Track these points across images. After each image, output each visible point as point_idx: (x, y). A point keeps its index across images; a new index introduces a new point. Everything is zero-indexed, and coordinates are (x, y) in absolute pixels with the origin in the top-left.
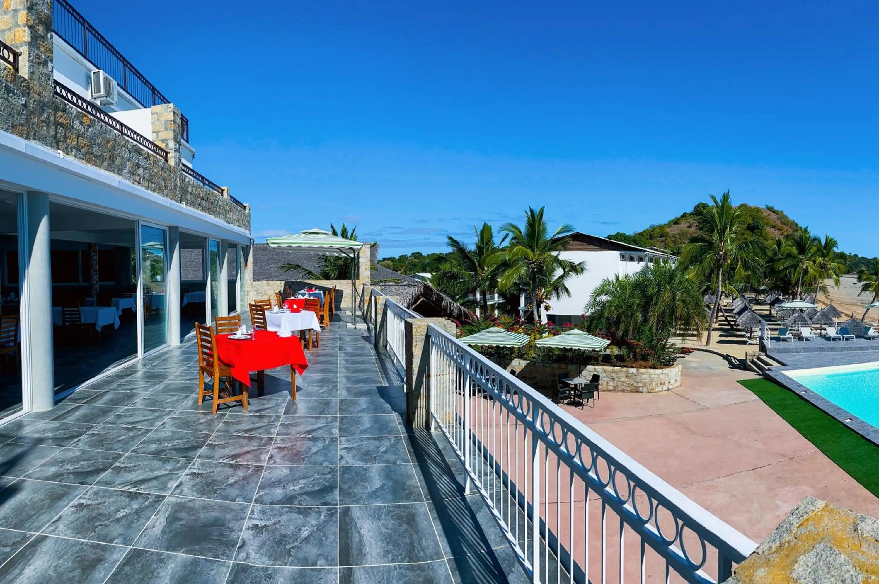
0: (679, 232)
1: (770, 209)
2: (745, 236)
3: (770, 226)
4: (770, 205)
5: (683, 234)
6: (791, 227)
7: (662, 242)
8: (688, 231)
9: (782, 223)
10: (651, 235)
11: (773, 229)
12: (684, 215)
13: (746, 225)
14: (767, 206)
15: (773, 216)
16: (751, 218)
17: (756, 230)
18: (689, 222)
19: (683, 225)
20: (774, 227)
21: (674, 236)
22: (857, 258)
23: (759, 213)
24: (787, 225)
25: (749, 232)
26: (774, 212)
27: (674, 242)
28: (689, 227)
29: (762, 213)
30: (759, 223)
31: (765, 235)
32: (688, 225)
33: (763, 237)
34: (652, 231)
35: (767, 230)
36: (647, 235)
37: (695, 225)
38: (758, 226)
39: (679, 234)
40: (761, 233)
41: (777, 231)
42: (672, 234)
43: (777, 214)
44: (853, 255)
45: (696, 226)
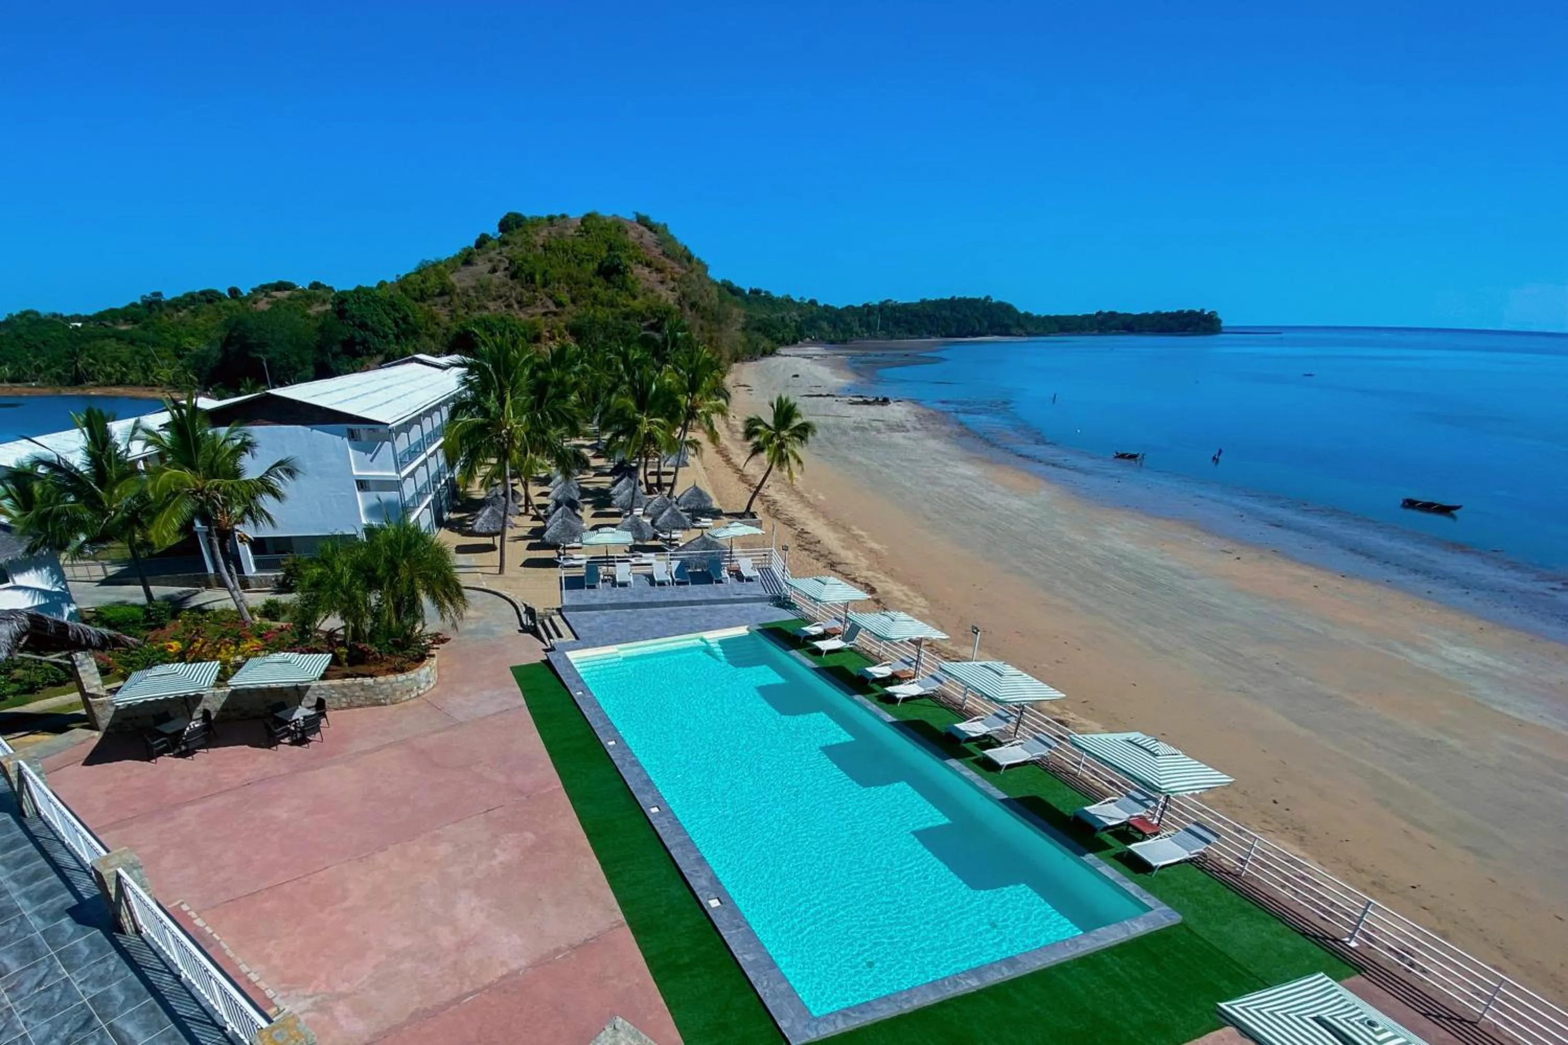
0: (473, 284)
1: (642, 221)
2: (595, 289)
3: (640, 262)
4: (643, 213)
5: (482, 286)
6: (680, 263)
7: (444, 305)
8: (491, 280)
9: (664, 253)
10: (422, 291)
11: (647, 270)
12: (482, 242)
13: (596, 265)
14: (637, 214)
15: (649, 236)
16: (606, 247)
17: (615, 275)
18: (490, 261)
19: (482, 266)
20: (648, 265)
21: (465, 293)
22: (814, 308)
23: (621, 234)
24: (673, 259)
25: (600, 280)
26: (650, 229)
27: (467, 306)
28: (494, 270)
29: (627, 232)
30: (619, 258)
31: (630, 285)
32: (489, 266)
33: (627, 289)
34: (423, 282)
35: (635, 271)
36: (414, 290)
37: (502, 266)
38: (618, 265)
39: (474, 288)
40: (624, 282)
41: (654, 275)
42: (461, 288)
43: (655, 232)
44: (806, 301)
45: (506, 269)
